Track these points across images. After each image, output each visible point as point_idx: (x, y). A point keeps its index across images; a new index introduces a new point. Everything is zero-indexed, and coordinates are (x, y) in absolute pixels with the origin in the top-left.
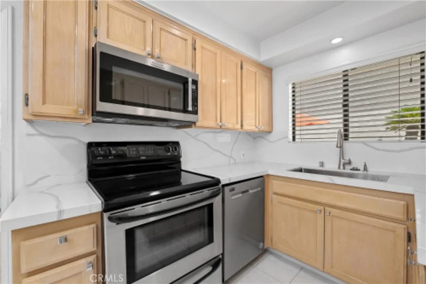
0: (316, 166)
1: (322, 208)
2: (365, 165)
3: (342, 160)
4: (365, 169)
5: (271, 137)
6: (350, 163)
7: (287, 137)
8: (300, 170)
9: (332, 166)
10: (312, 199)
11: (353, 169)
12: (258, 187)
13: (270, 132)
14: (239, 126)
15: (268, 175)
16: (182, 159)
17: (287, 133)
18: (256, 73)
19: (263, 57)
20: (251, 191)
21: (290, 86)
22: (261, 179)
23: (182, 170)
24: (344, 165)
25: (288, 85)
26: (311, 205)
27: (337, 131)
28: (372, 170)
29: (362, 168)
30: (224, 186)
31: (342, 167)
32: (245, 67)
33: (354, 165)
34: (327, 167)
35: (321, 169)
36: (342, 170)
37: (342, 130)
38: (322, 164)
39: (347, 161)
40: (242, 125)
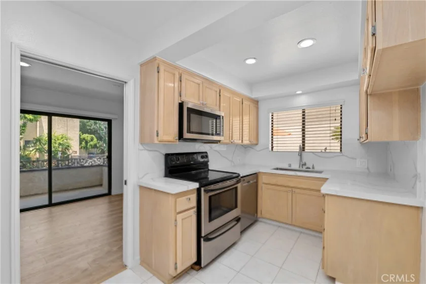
0: (286, 167)
1: (291, 189)
2: (313, 166)
3: (301, 163)
4: (313, 168)
5: (258, 148)
6: (305, 164)
7: (268, 148)
8: (277, 169)
9: (295, 166)
10: (286, 185)
11: (307, 168)
12: (254, 179)
13: (257, 144)
14: (241, 141)
15: (259, 172)
16: (209, 163)
17: (268, 145)
18: (249, 105)
19: (254, 95)
20: (251, 182)
21: (271, 114)
22: (256, 175)
23: (209, 170)
24: (303, 165)
25: (269, 113)
26: (284, 188)
27: (299, 145)
28: (316, 169)
29: (311, 167)
30: (242, 177)
31: (301, 167)
32: (244, 102)
33: (307, 166)
34: (293, 167)
35: (289, 168)
36: (301, 169)
37: (301, 145)
38: (290, 165)
39: (303, 163)
40: (242, 141)
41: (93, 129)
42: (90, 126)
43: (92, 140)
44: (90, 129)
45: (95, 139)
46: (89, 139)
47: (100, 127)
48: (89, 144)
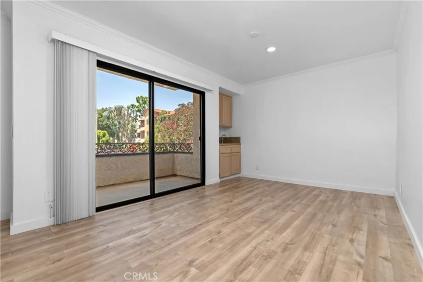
41: (105, 124)
42: (102, 122)
43: (104, 136)
44: (102, 125)
45: (107, 135)
46: (101, 135)
47: (113, 122)
48: (101, 140)
